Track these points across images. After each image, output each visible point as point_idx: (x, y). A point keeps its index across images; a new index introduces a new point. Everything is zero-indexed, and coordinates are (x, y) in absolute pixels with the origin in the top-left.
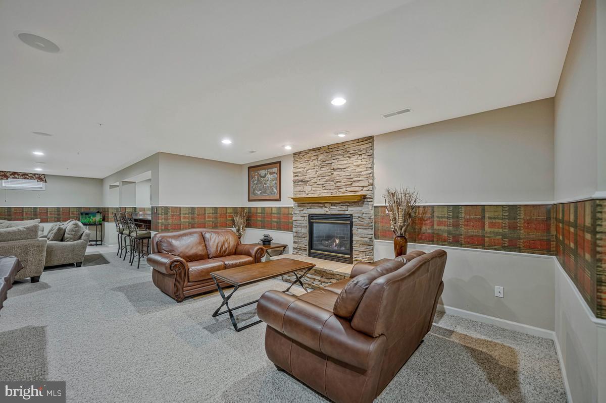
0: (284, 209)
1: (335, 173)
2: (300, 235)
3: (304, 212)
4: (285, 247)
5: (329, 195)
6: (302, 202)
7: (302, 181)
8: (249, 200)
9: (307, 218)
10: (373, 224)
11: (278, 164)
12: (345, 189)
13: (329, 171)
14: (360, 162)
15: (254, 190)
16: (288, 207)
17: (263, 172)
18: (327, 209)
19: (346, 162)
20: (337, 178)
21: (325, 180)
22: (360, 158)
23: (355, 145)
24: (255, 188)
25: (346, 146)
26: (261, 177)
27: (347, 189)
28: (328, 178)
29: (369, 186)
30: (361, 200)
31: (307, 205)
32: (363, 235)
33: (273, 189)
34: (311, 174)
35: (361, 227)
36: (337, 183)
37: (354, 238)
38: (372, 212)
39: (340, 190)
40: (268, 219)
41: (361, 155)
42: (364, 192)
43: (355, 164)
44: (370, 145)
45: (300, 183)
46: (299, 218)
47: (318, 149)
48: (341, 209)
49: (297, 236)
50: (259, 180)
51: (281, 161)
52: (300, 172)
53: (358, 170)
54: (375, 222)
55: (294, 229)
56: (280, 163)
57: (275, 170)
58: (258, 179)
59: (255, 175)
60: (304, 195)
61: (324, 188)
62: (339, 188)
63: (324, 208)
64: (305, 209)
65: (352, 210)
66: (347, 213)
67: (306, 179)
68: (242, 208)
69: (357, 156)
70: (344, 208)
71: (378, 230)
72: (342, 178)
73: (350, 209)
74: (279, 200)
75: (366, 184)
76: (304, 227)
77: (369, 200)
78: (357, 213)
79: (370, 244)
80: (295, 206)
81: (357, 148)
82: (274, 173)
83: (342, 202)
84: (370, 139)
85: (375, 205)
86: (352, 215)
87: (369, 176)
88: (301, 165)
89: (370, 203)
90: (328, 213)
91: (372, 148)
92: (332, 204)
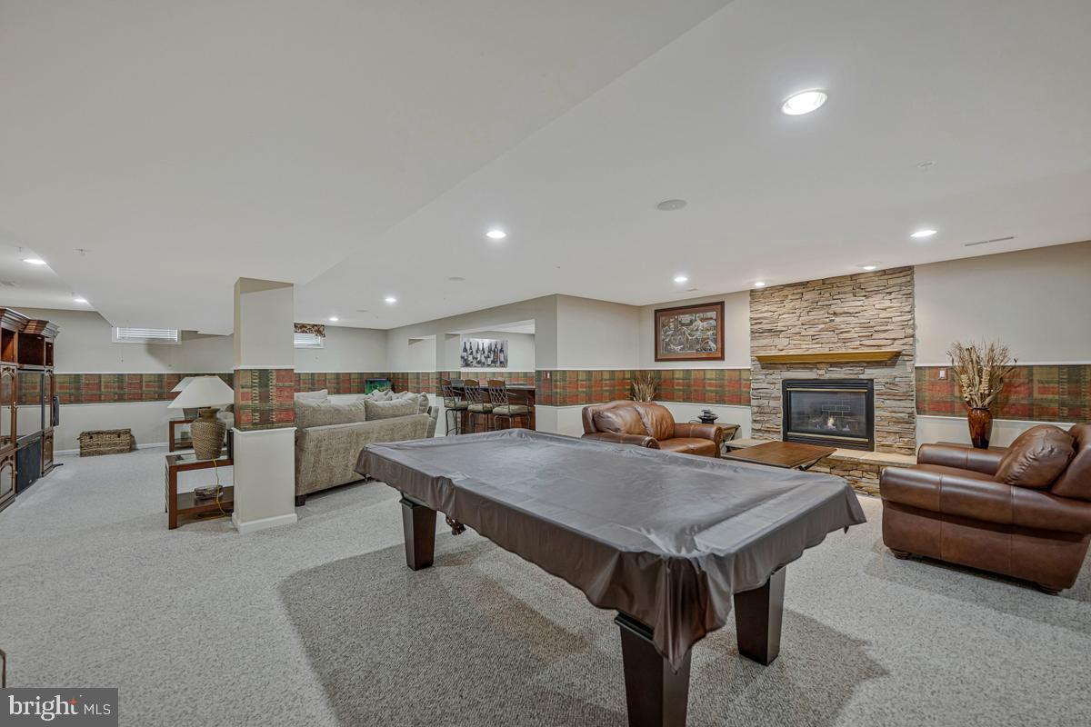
0: (731, 372)
1: (838, 319)
2: (766, 411)
3: (774, 376)
4: (737, 428)
5: (826, 351)
6: (768, 363)
7: (770, 331)
8: (657, 360)
9: (779, 386)
10: (914, 393)
11: (718, 306)
12: (858, 343)
13: (826, 316)
14: (887, 304)
15: (667, 344)
16: (740, 370)
17: (686, 318)
18: (822, 372)
19: (860, 303)
20: (843, 326)
21: (817, 329)
22: (889, 297)
23: (876, 279)
24: (670, 341)
25: (862, 281)
26: (683, 325)
27: (864, 343)
28: (823, 326)
29: (906, 337)
30: (894, 359)
31: (780, 366)
32: (896, 409)
33: (707, 342)
34: (787, 320)
35: (889, 397)
36: (842, 333)
37: (877, 413)
38: (913, 375)
39: (847, 344)
40: (696, 388)
41: (890, 293)
42: (895, 348)
43: (877, 306)
44: (908, 278)
45: (766, 334)
46: (765, 385)
47: (804, 284)
48: (851, 372)
49: (761, 411)
50: (676, 330)
51: (723, 302)
52: (765, 318)
53: (884, 314)
54: (918, 391)
55: (754, 402)
56: (722, 304)
57: (713, 314)
58: (676, 327)
59: (669, 322)
60: (774, 352)
61: (814, 342)
62: (845, 341)
63: (815, 370)
64: (777, 372)
65: (869, 373)
66: (861, 377)
67: (779, 329)
68: (640, 371)
69: (882, 295)
70: (857, 370)
71: (924, 401)
72: (852, 326)
73: (868, 371)
74: (722, 358)
75: (902, 335)
76: (776, 398)
77: (906, 358)
78: (884, 377)
79: (910, 420)
80: (755, 368)
81: (884, 283)
82: (711, 319)
83: (852, 362)
84: (908, 270)
85: (916, 365)
86: (872, 380)
87: (906, 323)
88: (766, 308)
89: (908, 363)
90: (822, 378)
91: (911, 283)
92: (832, 365)
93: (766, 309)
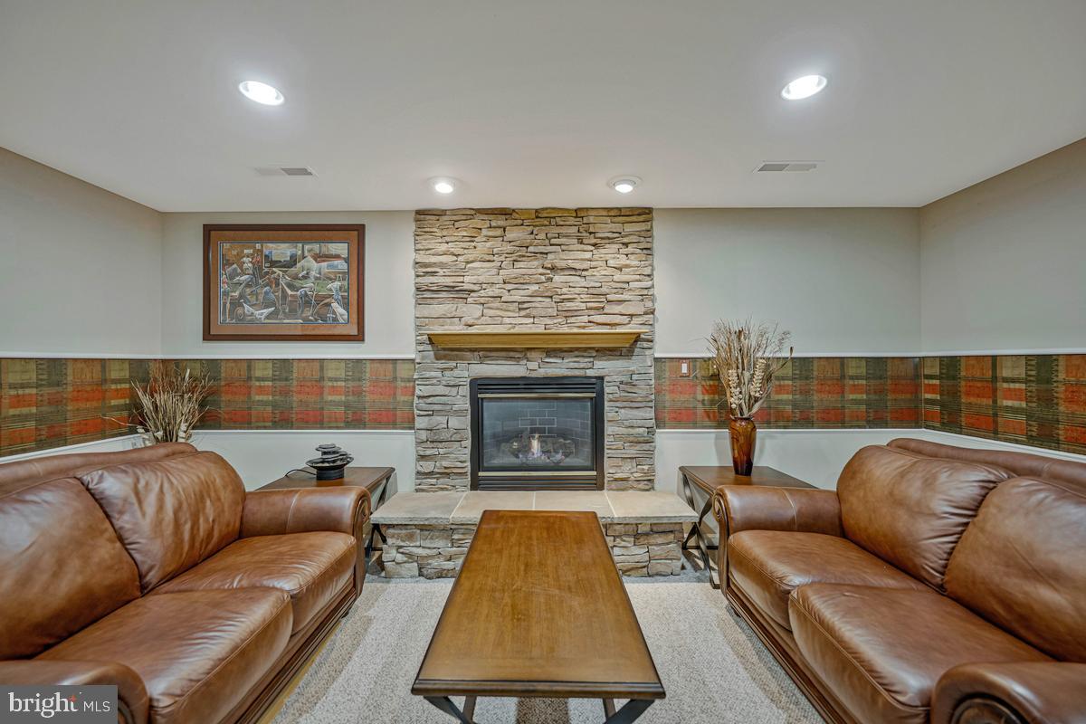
0: (376, 365)
1: (557, 278)
2: (445, 435)
3: (456, 373)
4: (388, 474)
5: (541, 330)
6: (445, 348)
7: (451, 289)
8: (208, 336)
9: (465, 390)
10: (653, 397)
11: (354, 233)
12: (586, 319)
13: (541, 270)
14: (623, 260)
15: (236, 304)
16: (395, 361)
17: (281, 251)
18: (533, 365)
19: (588, 255)
20: (564, 290)
21: (529, 292)
22: (624, 250)
23: (608, 220)
24: (241, 296)
25: (592, 219)
26: (274, 264)
27: (591, 318)
28: (535, 287)
29: (646, 313)
30: (629, 346)
31: (468, 354)
32: (635, 423)
33: (329, 305)
34: (479, 273)
35: (625, 404)
36: (563, 301)
37: (609, 429)
38: (652, 370)
39: (572, 320)
40: (303, 397)
41: (626, 245)
42: (633, 328)
43: (611, 263)
44: (643, 227)
45: (444, 295)
46: (440, 390)
47: (505, 213)
48: (572, 365)
49: (434, 438)
50: (258, 272)
51: (363, 226)
52: (442, 265)
53: (618, 277)
54: (658, 392)
55: (421, 422)
56: (360, 229)
57: (341, 248)
58: (257, 268)
59: (240, 256)
60: (457, 328)
61: (523, 313)
62: (569, 314)
63: (525, 362)
64: (462, 365)
65: (602, 367)
66: (590, 373)
67: (466, 287)
68: (164, 361)
69: (617, 246)
70: (584, 362)
71: (665, 408)
72: (577, 290)
73: (599, 364)
74: (359, 337)
75: (641, 310)
76: (459, 413)
77: (645, 345)
78: (619, 373)
79: (646, 441)
80: (423, 358)
81: (618, 227)
82: (337, 257)
83: (577, 349)
84: (645, 213)
85: (657, 355)
86: (601, 378)
87: (645, 292)
88: (444, 247)
89: (647, 352)
90: (534, 375)
91: (648, 234)
92: (550, 352)
93: (441, 248)
